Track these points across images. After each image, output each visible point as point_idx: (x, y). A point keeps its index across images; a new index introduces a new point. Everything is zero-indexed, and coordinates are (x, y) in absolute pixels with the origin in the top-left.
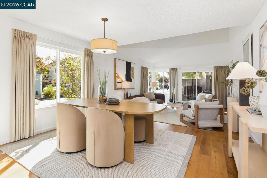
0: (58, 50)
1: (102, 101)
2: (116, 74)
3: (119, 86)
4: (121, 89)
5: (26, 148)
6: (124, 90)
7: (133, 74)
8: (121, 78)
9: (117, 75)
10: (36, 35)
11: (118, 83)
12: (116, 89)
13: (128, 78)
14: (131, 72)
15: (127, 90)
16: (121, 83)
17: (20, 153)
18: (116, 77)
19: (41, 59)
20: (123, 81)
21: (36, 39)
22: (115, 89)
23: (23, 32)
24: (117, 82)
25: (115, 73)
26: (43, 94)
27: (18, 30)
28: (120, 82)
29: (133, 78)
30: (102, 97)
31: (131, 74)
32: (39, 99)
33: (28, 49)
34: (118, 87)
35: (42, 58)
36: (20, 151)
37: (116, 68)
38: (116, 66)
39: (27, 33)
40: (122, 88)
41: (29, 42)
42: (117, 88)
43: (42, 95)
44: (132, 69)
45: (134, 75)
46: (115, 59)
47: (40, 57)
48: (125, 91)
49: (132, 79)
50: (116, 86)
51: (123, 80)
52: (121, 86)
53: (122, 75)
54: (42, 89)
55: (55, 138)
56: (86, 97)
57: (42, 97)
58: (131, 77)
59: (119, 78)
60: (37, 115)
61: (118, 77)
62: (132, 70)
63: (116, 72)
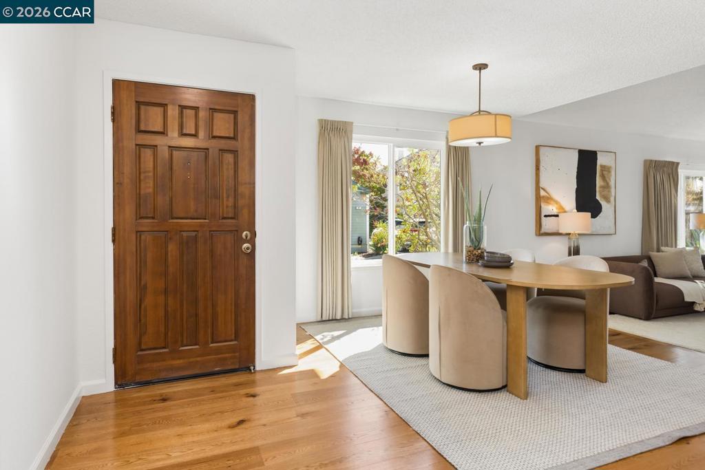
0: (392, 145)
1: (472, 257)
2: (541, 190)
3: (548, 224)
4: (558, 234)
5: (336, 333)
6: (567, 237)
7: (607, 186)
8: (557, 202)
9: (542, 193)
10: (352, 123)
11: (546, 216)
12: (540, 232)
13: (587, 201)
14: (599, 182)
15: (577, 239)
16: (557, 216)
17: (328, 338)
18: (540, 198)
19: (368, 157)
20: (565, 212)
21: (351, 132)
22: (536, 235)
23: (333, 122)
24: (543, 214)
25: (538, 187)
26: (371, 243)
27: (325, 120)
28: (556, 214)
29: (608, 200)
30: (472, 249)
31: (597, 189)
32: (364, 256)
33: (339, 152)
34: (547, 227)
35: (371, 154)
36: (328, 335)
37: (541, 174)
38: (541, 168)
39: (338, 122)
40: (562, 231)
41: (340, 138)
42: (543, 231)
43: (370, 245)
44: (602, 171)
45: (613, 190)
46: (537, 148)
47: (367, 153)
48: (570, 242)
49: (603, 203)
50: (539, 224)
51: (567, 209)
52: (558, 226)
53: (564, 192)
54: (371, 231)
55: (381, 328)
56: (451, 249)
57: (370, 251)
58: (598, 197)
59: (552, 202)
60: (354, 278)
61: (549, 199)
62: (603, 177)
63: (542, 185)
